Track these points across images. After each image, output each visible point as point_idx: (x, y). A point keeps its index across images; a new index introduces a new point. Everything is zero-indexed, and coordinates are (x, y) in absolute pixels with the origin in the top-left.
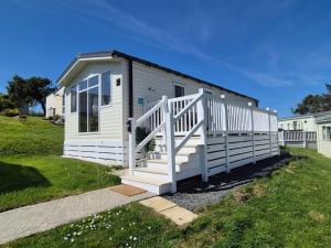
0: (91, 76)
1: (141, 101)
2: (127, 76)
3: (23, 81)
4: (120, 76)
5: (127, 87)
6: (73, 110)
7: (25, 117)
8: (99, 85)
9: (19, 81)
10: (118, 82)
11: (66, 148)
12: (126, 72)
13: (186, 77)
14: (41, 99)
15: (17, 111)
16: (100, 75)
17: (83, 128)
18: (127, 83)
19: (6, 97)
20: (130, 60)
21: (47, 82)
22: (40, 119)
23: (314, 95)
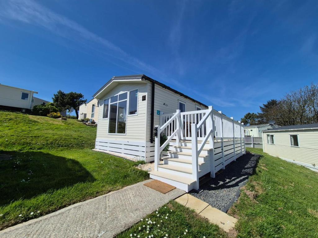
0: (121, 93)
1: (159, 112)
2: (150, 94)
3: (64, 95)
4: (146, 94)
5: (150, 102)
6: (105, 116)
7: (65, 119)
8: (128, 100)
9: (62, 94)
10: (144, 98)
11: (96, 143)
12: (150, 91)
13: (186, 97)
14: (76, 107)
15: (59, 114)
16: (128, 93)
17: (112, 130)
18: (150, 99)
19: (52, 104)
20: (154, 83)
21: (81, 96)
22: (75, 121)
23: (251, 113)
